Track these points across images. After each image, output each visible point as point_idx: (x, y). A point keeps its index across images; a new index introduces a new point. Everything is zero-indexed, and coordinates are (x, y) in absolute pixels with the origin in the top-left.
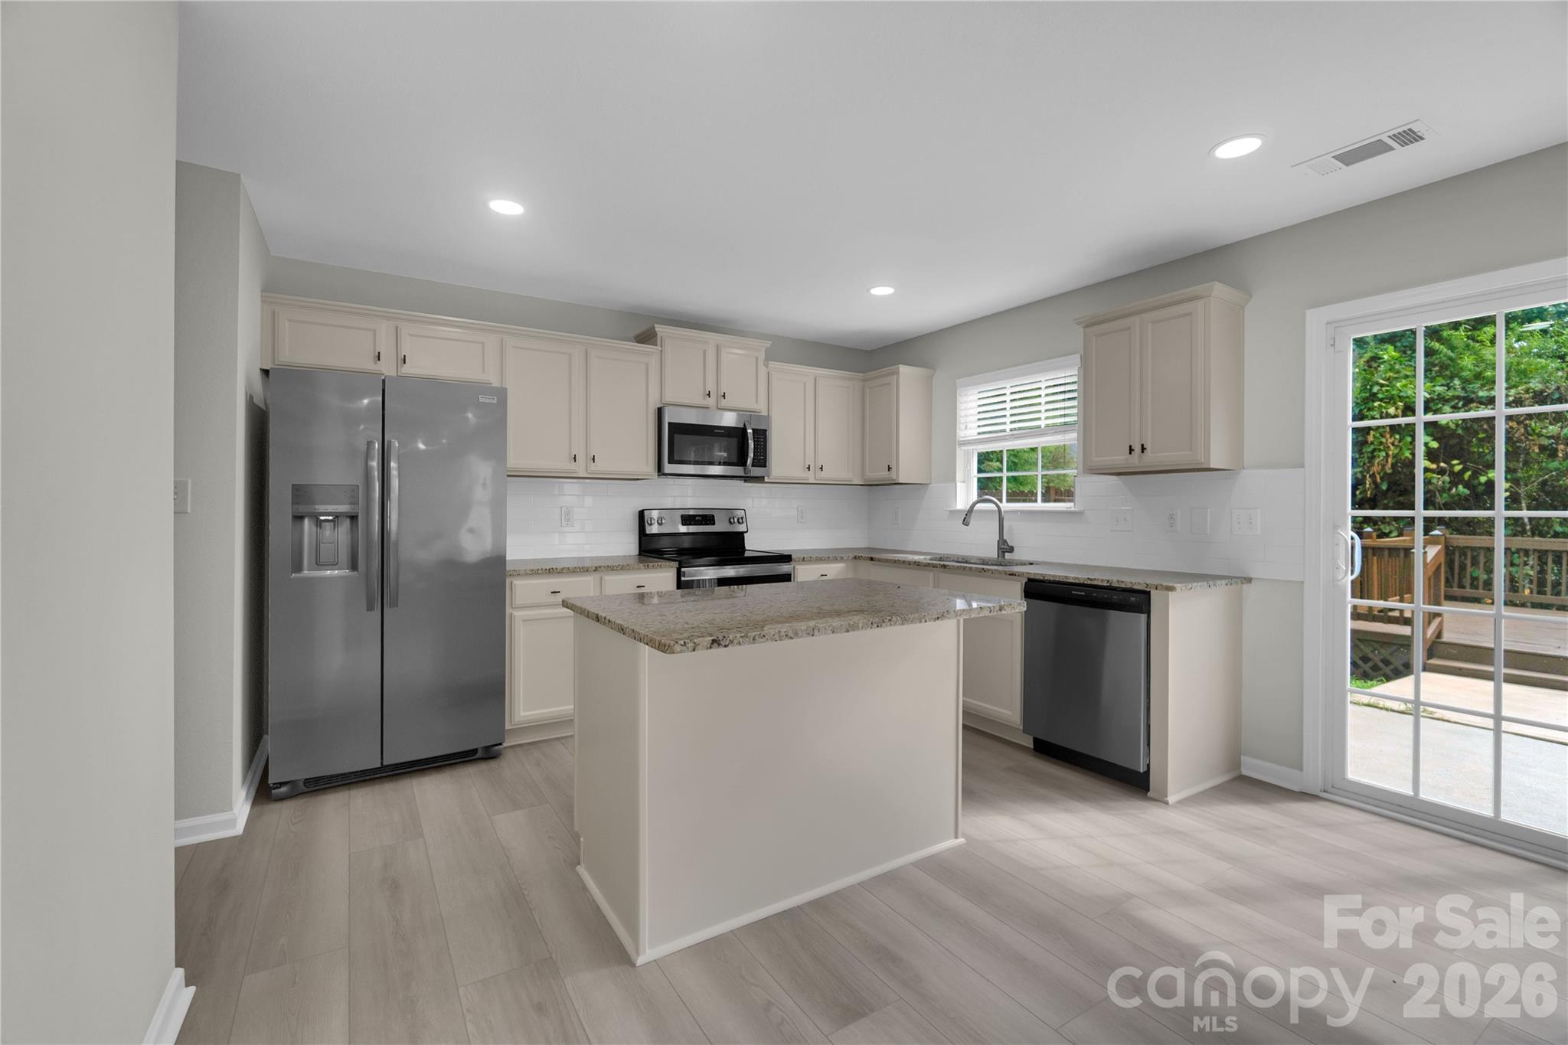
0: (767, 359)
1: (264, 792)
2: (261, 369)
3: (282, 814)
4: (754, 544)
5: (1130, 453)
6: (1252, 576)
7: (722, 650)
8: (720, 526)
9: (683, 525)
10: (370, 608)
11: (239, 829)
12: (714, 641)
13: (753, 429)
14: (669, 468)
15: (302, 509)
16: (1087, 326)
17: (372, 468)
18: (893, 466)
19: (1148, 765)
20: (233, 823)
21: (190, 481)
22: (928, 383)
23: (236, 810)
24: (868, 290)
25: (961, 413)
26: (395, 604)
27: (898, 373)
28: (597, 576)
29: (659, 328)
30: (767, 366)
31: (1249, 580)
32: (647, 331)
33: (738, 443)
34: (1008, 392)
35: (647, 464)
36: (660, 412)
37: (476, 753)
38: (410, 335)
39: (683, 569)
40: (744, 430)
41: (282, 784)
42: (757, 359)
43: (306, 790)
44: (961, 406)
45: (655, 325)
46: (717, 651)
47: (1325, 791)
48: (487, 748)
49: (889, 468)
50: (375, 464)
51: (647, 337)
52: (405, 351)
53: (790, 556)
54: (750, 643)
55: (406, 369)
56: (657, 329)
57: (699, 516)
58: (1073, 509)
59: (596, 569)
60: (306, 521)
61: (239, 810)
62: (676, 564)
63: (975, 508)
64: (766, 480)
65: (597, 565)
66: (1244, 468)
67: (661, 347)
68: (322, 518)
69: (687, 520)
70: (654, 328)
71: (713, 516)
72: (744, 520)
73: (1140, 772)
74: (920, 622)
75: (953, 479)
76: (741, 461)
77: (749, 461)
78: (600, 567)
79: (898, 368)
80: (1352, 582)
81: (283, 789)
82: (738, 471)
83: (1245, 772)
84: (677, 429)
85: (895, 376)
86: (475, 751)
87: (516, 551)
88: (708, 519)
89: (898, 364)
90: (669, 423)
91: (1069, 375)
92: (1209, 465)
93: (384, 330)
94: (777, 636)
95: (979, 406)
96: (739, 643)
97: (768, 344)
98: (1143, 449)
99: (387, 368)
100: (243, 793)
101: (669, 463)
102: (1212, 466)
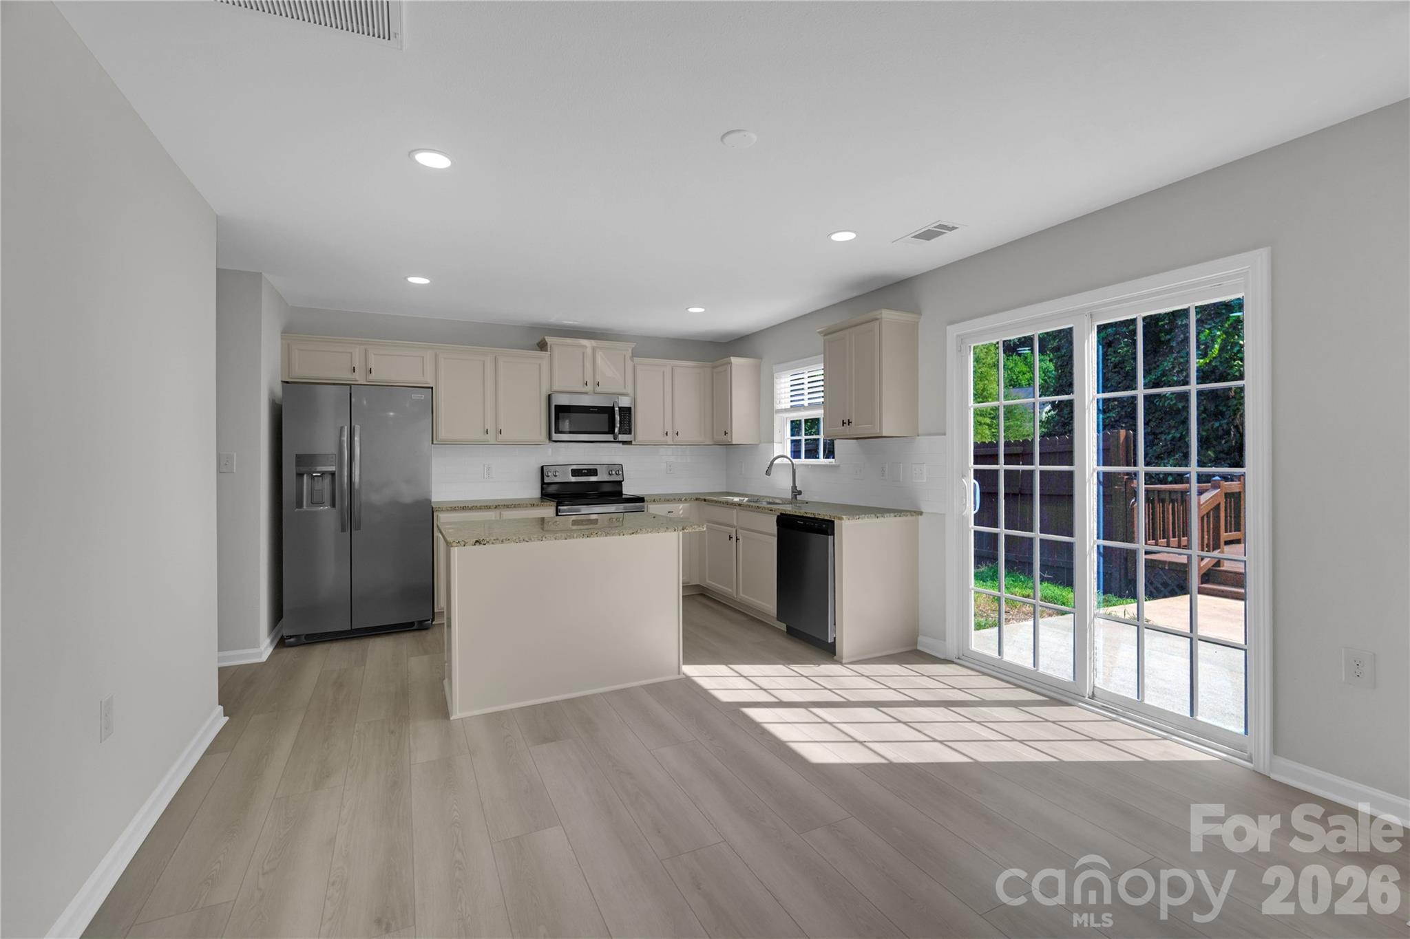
0: (634, 355)
1: (281, 643)
2: (282, 381)
3: (290, 654)
4: (628, 490)
5: (843, 425)
6: (923, 510)
7: (482, 546)
8: (602, 476)
9: (572, 476)
10: (343, 530)
11: (264, 658)
12: (477, 541)
13: (619, 408)
14: (555, 437)
15: (302, 469)
16: (825, 335)
17: (343, 441)
18: (729, 431)
19: (835, 638)
20: (260, 654)
21: (235, 454)
22: (758, 370)
23: (262, 648)
24: (687, 309)
25: (777, 391)
26: (358, 528)
27: (730, 363)
28: (497, 511)
29: (549, 339)
30: (633, 361)
31: (921, 513)
32: (542, 341)
33: (609, 418)
34: (806, 376)
35: (541, 434)
36: (549, 397)
37: (414, 625)
38: (375, 354)
39: (559, 507)
40: (613, 408)
41: (291, 637)
42: (625, 356)
43: (306, 642)
44: (777, 386)
45: (546, 337)
46: (478, 547)
47: (959, 658)
48: (421, 622)
49: (726, 433)
50: (345, 438)
51: (542, 346)
52: (372, 365)
53: (643, 498)
54: (499, 543)
55: (373, 377)
56: (547, 340)
57: (585, 469)
58: (834, 463)
59: (496, 507)
60: (305, 476)
61: (264, 649)
62: (555, 504)
63: (775, 462)
64: (633, 443)
65: (497, 504)
66: (918, 436)
67: (551, 352)
68: (314, 474)
69: (575, 473)
70: (545, 339)
71: (596, 470)
72: (620, 472)
73: (827, 642)
74: (620, 535)
75: (772, 442)
76: (611, 431)
77: (617, 430)
78: (499, 506)
79: (730, 360)
80: (975, 515)
81: (292, 640)
82: (610, 437)
83: (919, 648)
84: (562, 411)
85: (729, 366)
86: (412, 624)
87: (439, 495)
88: (593, 472)
89: (730, 356)
90: (556, 406)
91: (818, 371)
92: (882, 433)
93: (357, 352)
94: (517, 540)
95: (791, 386)
96: (493, 543)
97: (633, 345)
98: (849, 422)
99: (359, 378)
100: (268, 641)
101: (555, 433)
102: (884, 435)
